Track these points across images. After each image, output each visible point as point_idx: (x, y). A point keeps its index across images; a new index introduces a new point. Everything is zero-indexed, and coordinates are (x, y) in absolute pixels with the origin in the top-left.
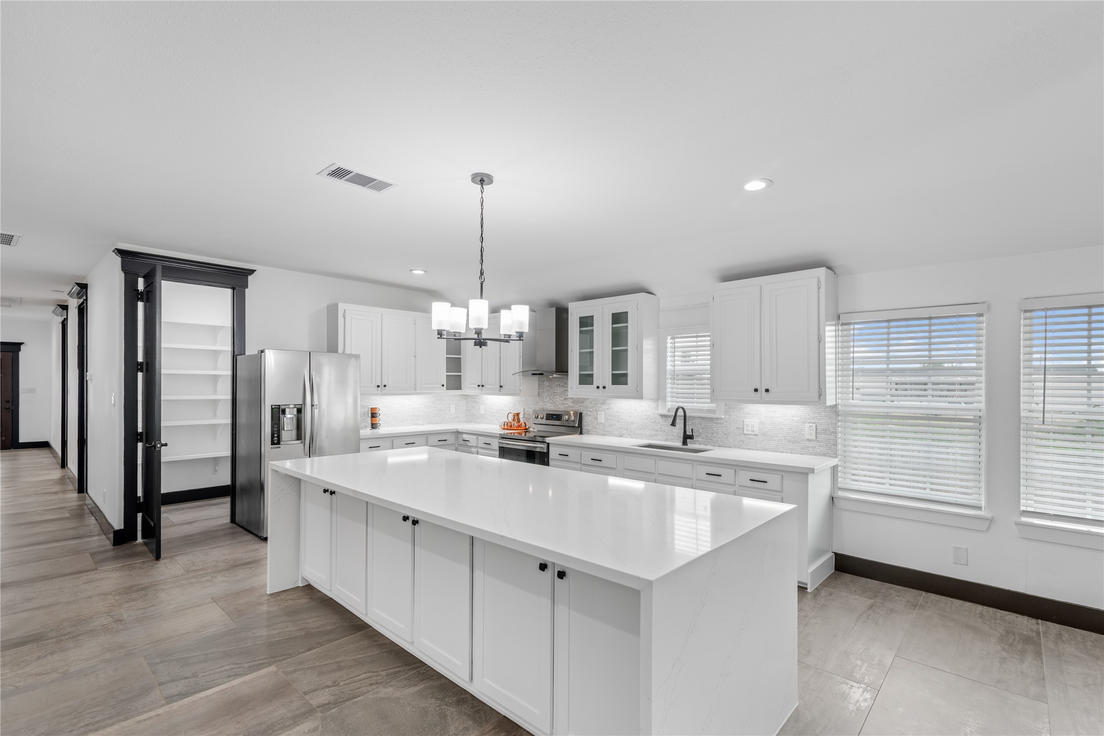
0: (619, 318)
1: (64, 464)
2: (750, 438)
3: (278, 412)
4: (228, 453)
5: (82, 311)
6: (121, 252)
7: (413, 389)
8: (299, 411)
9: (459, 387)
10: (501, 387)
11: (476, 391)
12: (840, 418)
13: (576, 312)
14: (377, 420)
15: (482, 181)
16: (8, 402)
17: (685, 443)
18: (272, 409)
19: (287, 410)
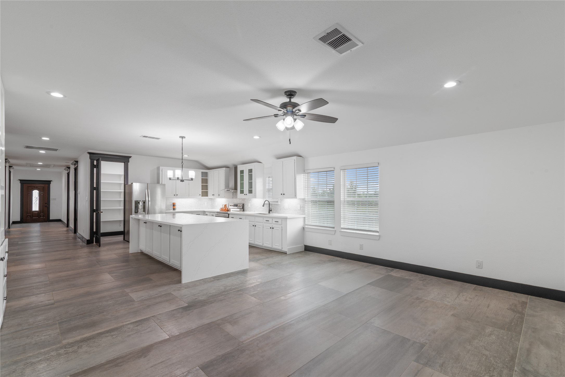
0: (250, 171)
1: (68, 225)
2: (286, 210)
3: (137, 203)
4: (123, 219)
5: (76, 169)
6: (90, 153)
7: (188, 196)
8: (144, 203)
9: (207, 195)
10: (219, 195)
11: (212, 197)
12: (306, 203)
13: (240, 168)
14: (175, 207)
15: (182, 138)
16: (46, 203)
17: (269, 213)
18: (135, 202)
19: (140, 202)
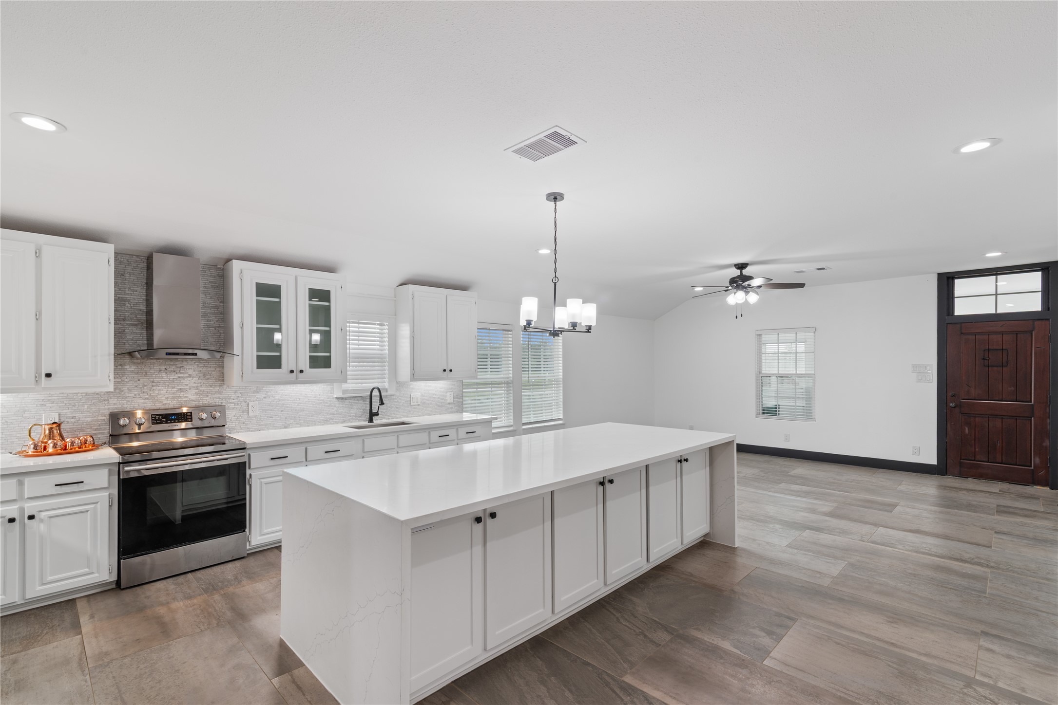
2: (415, 408)
13: (251, 274)
15: (555, 199)
17: (371, 420)
